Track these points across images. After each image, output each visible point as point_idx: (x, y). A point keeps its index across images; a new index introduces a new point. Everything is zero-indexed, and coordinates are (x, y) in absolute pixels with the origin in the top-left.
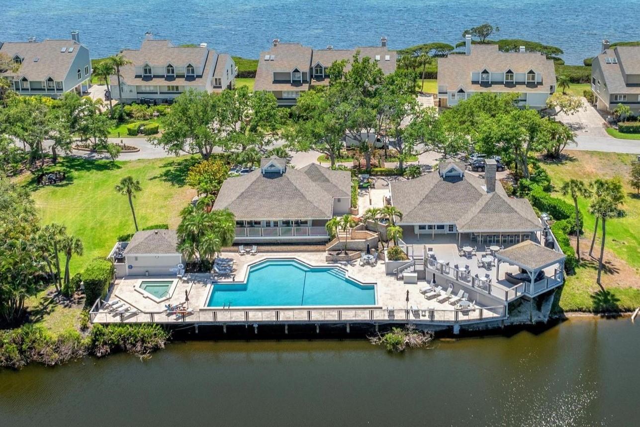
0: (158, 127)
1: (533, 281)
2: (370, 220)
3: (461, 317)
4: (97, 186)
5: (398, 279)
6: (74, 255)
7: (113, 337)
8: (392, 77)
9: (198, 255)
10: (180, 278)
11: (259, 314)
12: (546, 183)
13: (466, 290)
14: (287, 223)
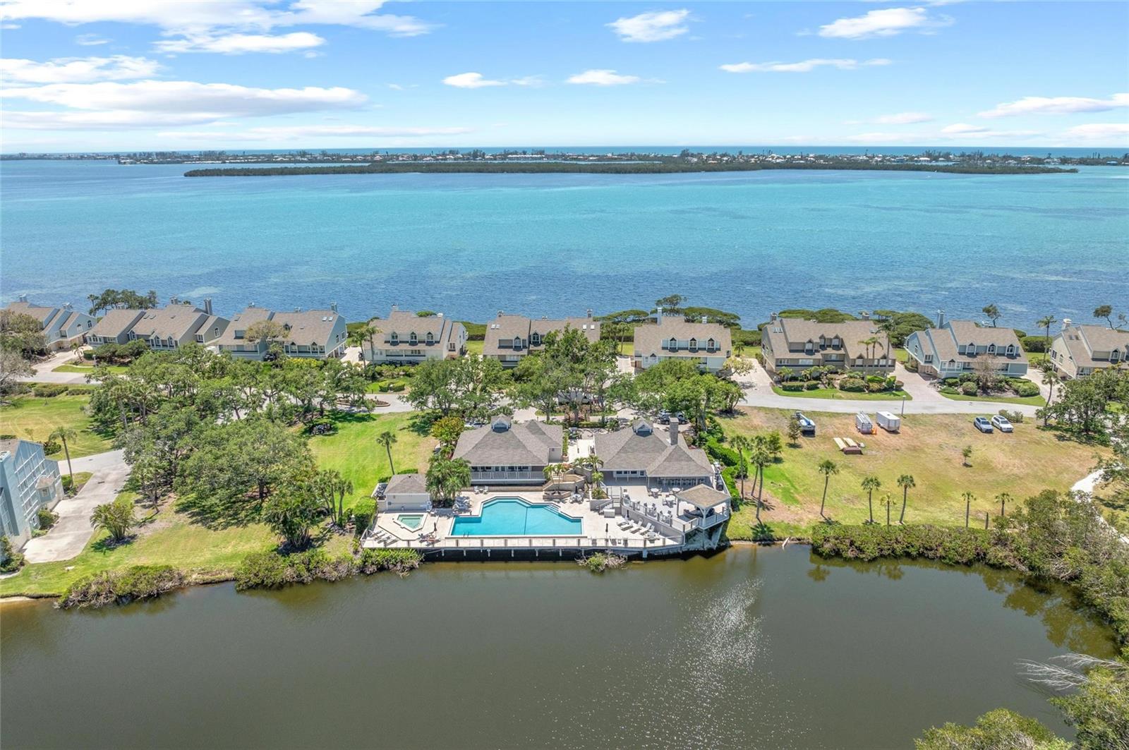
0: (404, 386)
1: (704, 517)
2: (578, 466)
3: (649, 544)
4: (358, 435)
5: (599, 514)
6: (346, 494)
7: (378, 559)
8: (597, 345)
9: (442, 494)
10: (429, 513)
11: (491, 541)
12: (720, 435)
13: (653, 523)
14: (512, 468)
